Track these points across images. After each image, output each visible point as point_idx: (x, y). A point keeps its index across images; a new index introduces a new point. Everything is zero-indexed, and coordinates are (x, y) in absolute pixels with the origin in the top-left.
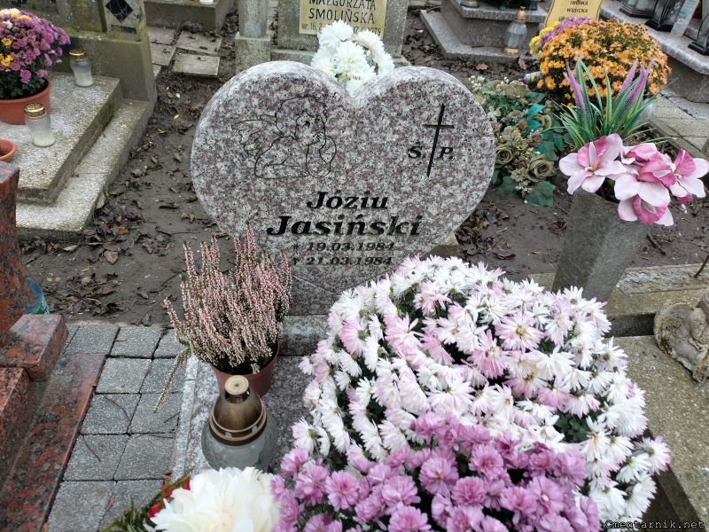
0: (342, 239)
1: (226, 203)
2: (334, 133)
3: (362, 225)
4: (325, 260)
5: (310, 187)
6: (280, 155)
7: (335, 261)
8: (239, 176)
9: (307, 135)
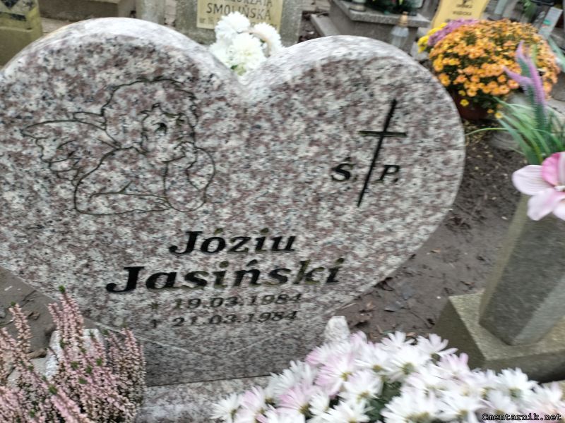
0: (226, 293)
1: (32, 252)
2: (210, 143)
3: (256, 273)
4: (200, 320)
5: (172, 227)
6: (117, 179)
7: (216, 320)
8: (48, 213)
9: (163, 146)
